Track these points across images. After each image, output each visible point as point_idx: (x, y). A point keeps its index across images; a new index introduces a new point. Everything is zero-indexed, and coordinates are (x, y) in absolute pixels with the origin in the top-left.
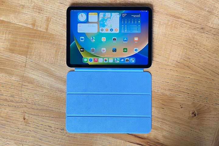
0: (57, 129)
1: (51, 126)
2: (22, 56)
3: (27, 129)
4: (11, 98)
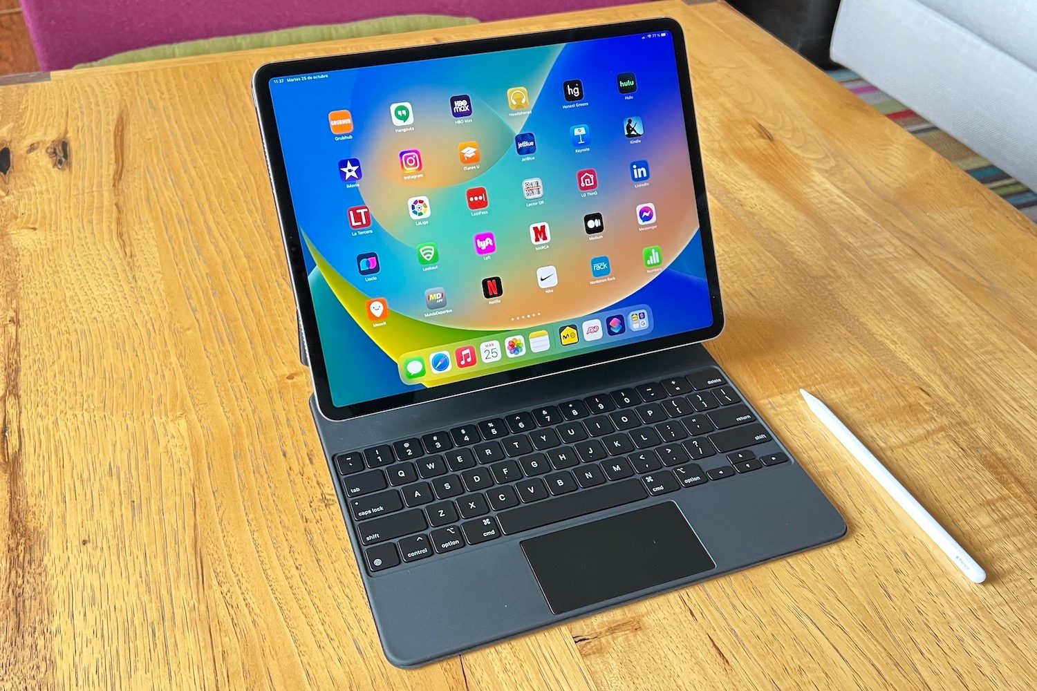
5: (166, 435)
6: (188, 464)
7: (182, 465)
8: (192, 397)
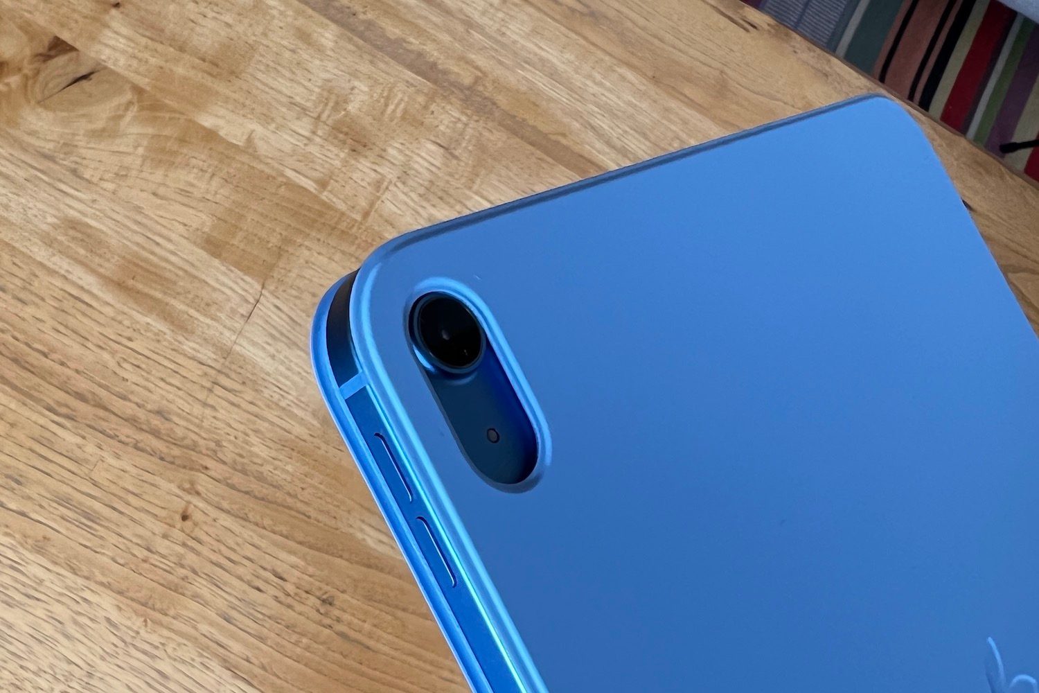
0: (304, 595)
1: (285, 576)
2: (246, 278)
3: (183, 562)
4: (156, 422)
5: (157, 648)
6: (202, 656)
7: (198, 659)
8: (133, 600)
